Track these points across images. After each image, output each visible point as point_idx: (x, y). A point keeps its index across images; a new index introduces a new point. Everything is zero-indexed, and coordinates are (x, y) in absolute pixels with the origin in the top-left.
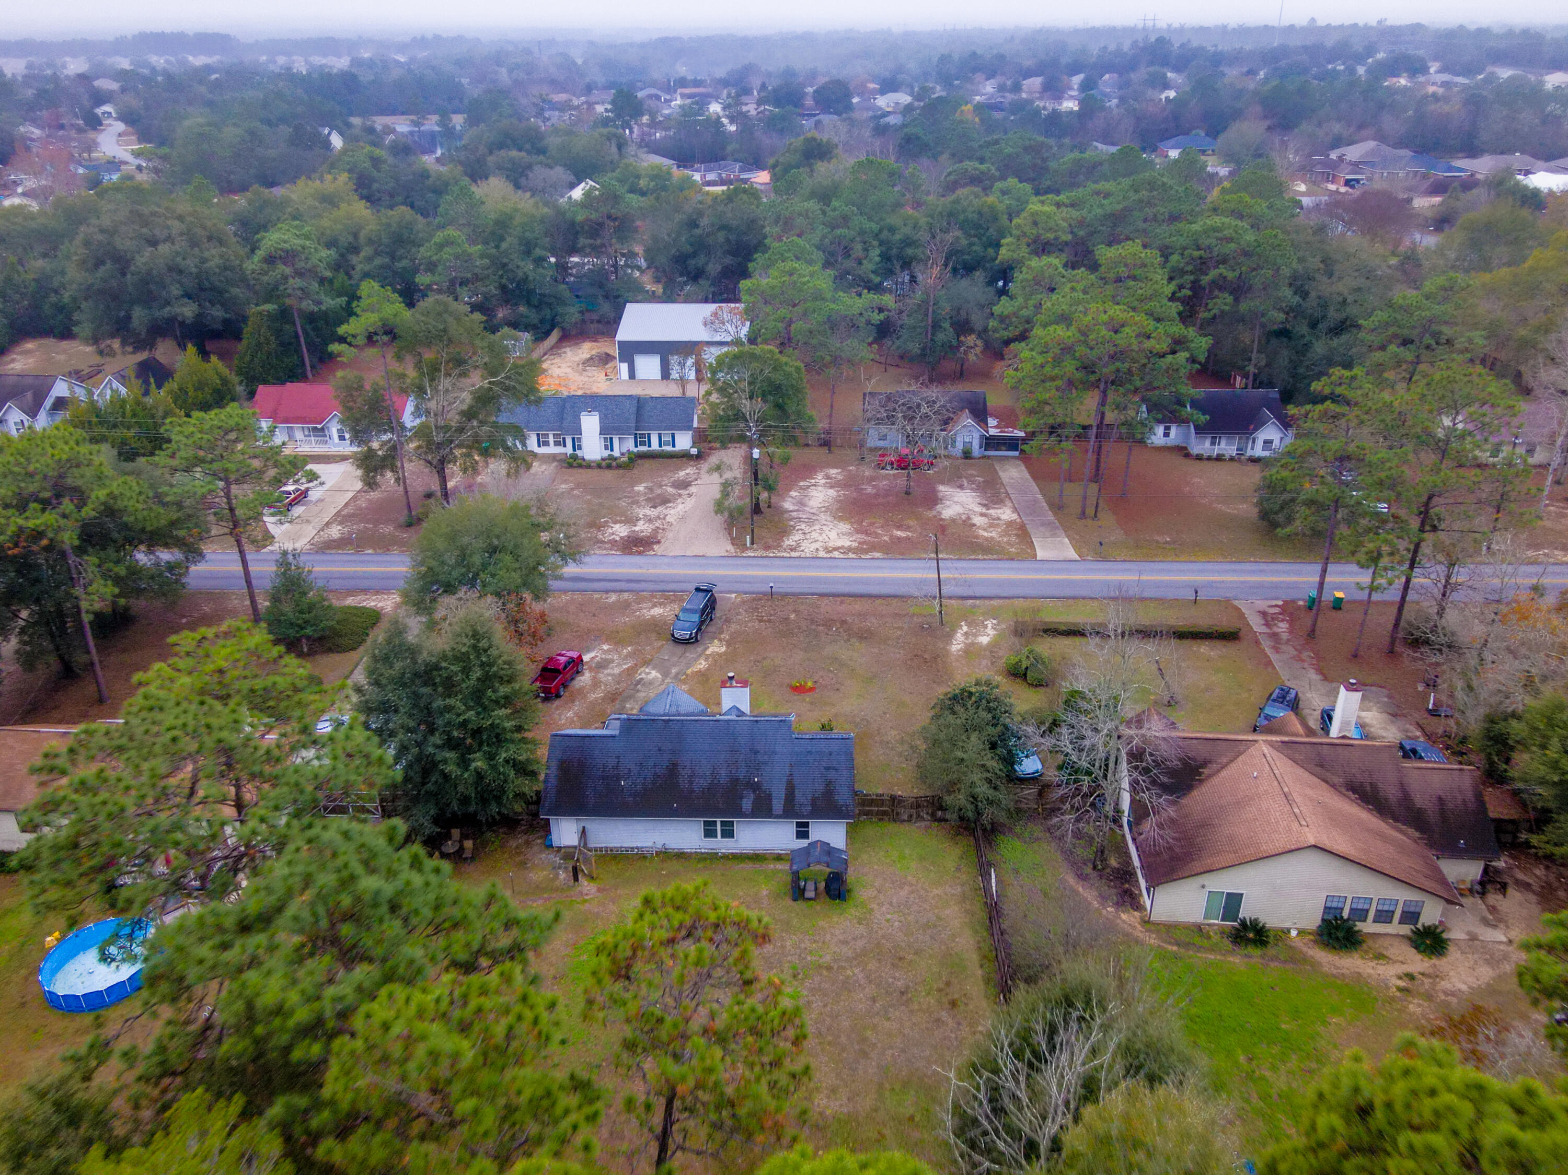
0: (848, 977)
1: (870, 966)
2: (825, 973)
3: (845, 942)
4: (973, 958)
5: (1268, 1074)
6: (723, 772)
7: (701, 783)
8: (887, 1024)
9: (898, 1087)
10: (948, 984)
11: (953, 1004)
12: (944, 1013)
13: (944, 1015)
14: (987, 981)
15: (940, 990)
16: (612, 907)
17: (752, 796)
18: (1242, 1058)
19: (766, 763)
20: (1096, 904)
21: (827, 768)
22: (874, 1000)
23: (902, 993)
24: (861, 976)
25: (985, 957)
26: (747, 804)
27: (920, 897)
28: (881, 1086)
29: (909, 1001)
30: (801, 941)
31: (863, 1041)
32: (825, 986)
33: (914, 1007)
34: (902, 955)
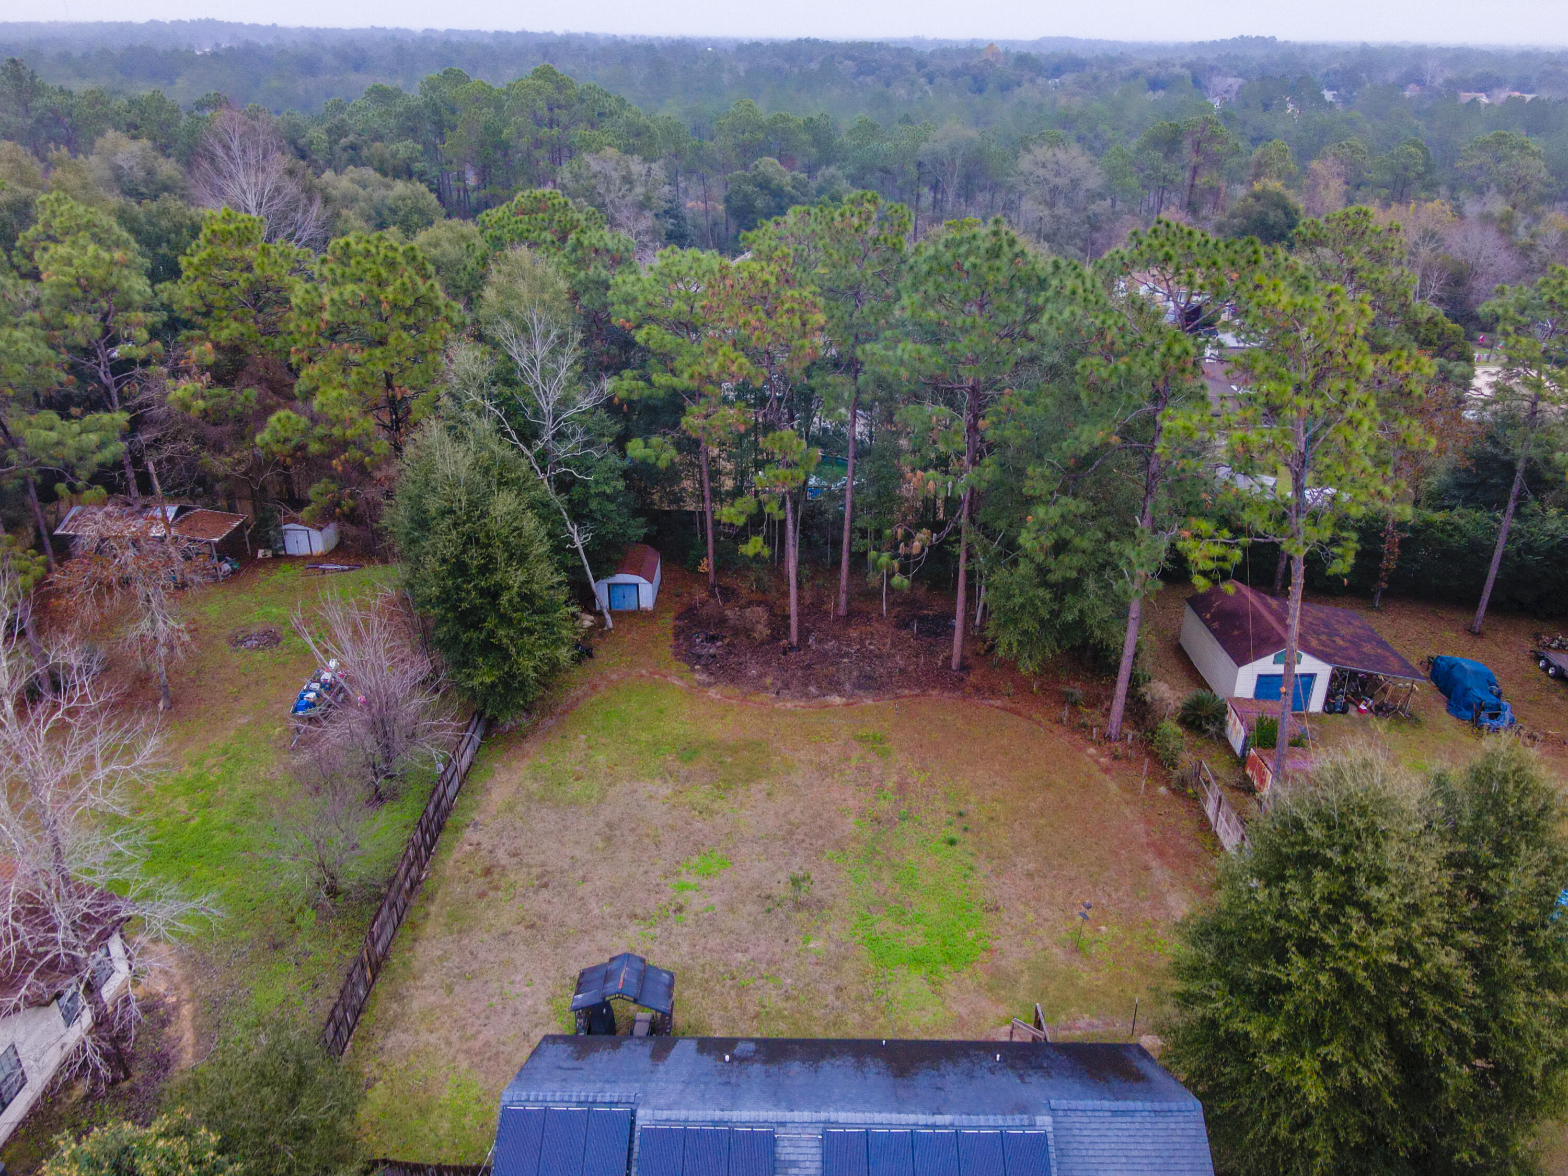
0: (611, 904)
1: (576, 917)
2: (639, 911)
4: (432, 928)
5: (183, 809)
8: (577, 853)
9: (583, 800)
10: (482, 895)
11: (487, 872)
12: (503, 863)
13: (505, 861)
14: (429, 898)
15: (496, 888)
18: (195, 822)
20: (185, 1009)
22: (584, 879)
23: (546, 885)
24: (593, 906)
25: (415, 928)
27: (462, 1028)
28: (600, 802)
29: (540, 877)
31: (608, 839)
32: (642, 895)
33: (535, 871)
34: (528, 933)
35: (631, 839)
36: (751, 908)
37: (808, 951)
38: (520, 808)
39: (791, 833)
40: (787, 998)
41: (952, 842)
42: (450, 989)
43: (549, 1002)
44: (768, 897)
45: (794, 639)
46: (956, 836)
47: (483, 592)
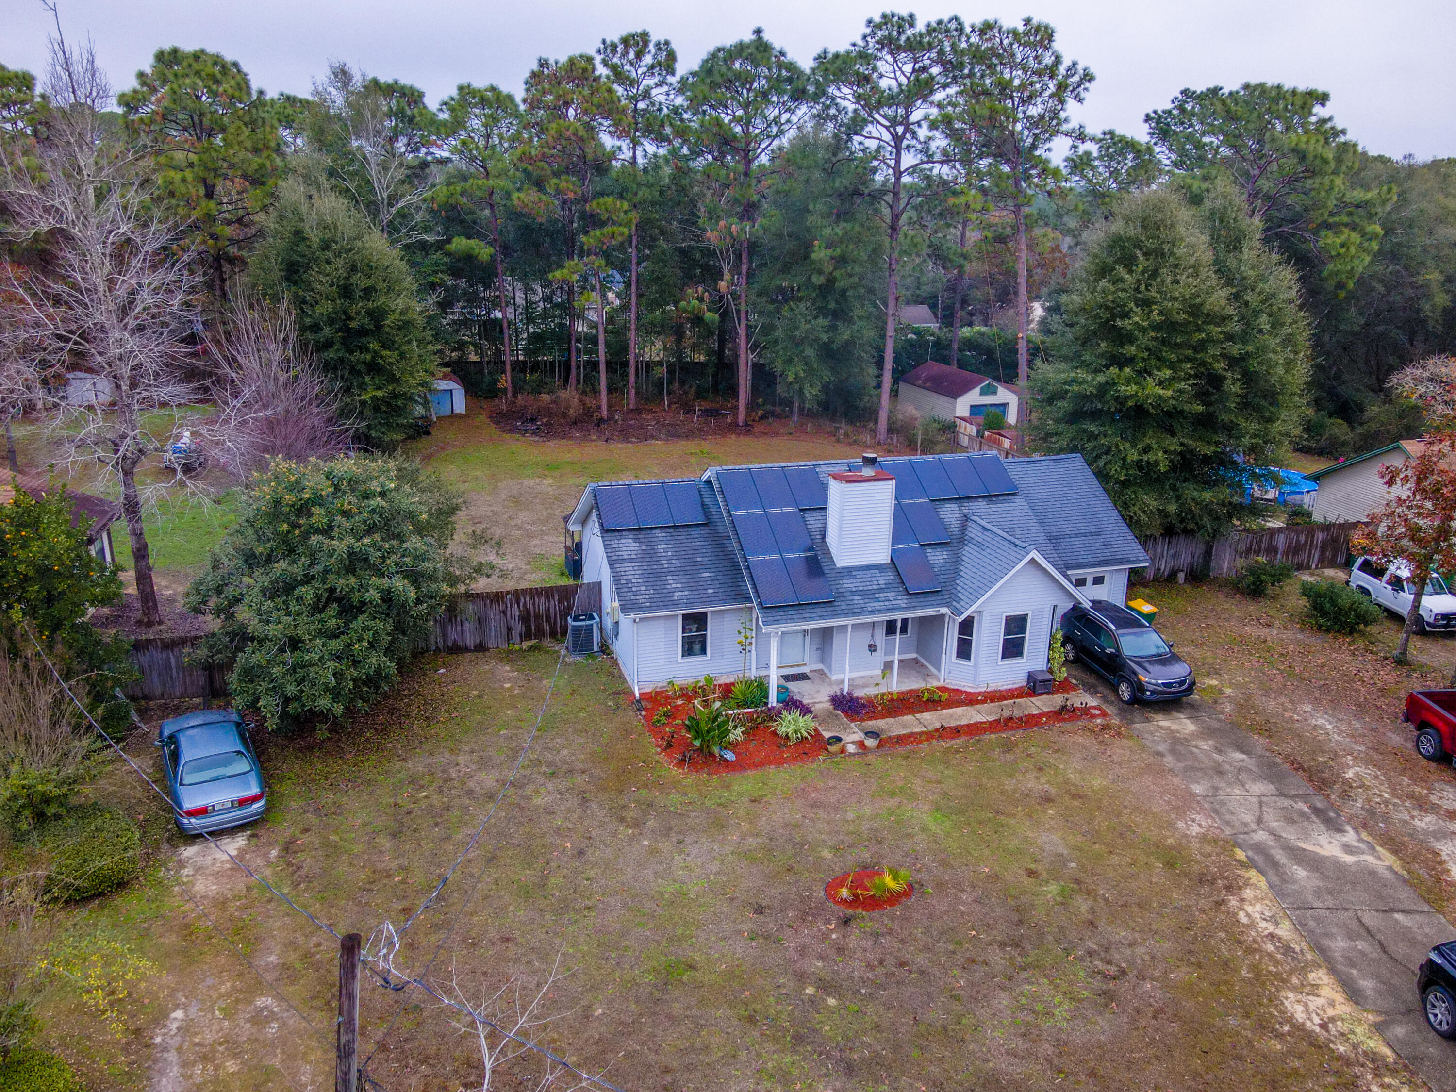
45: (605, 413)
47: (370, 313)
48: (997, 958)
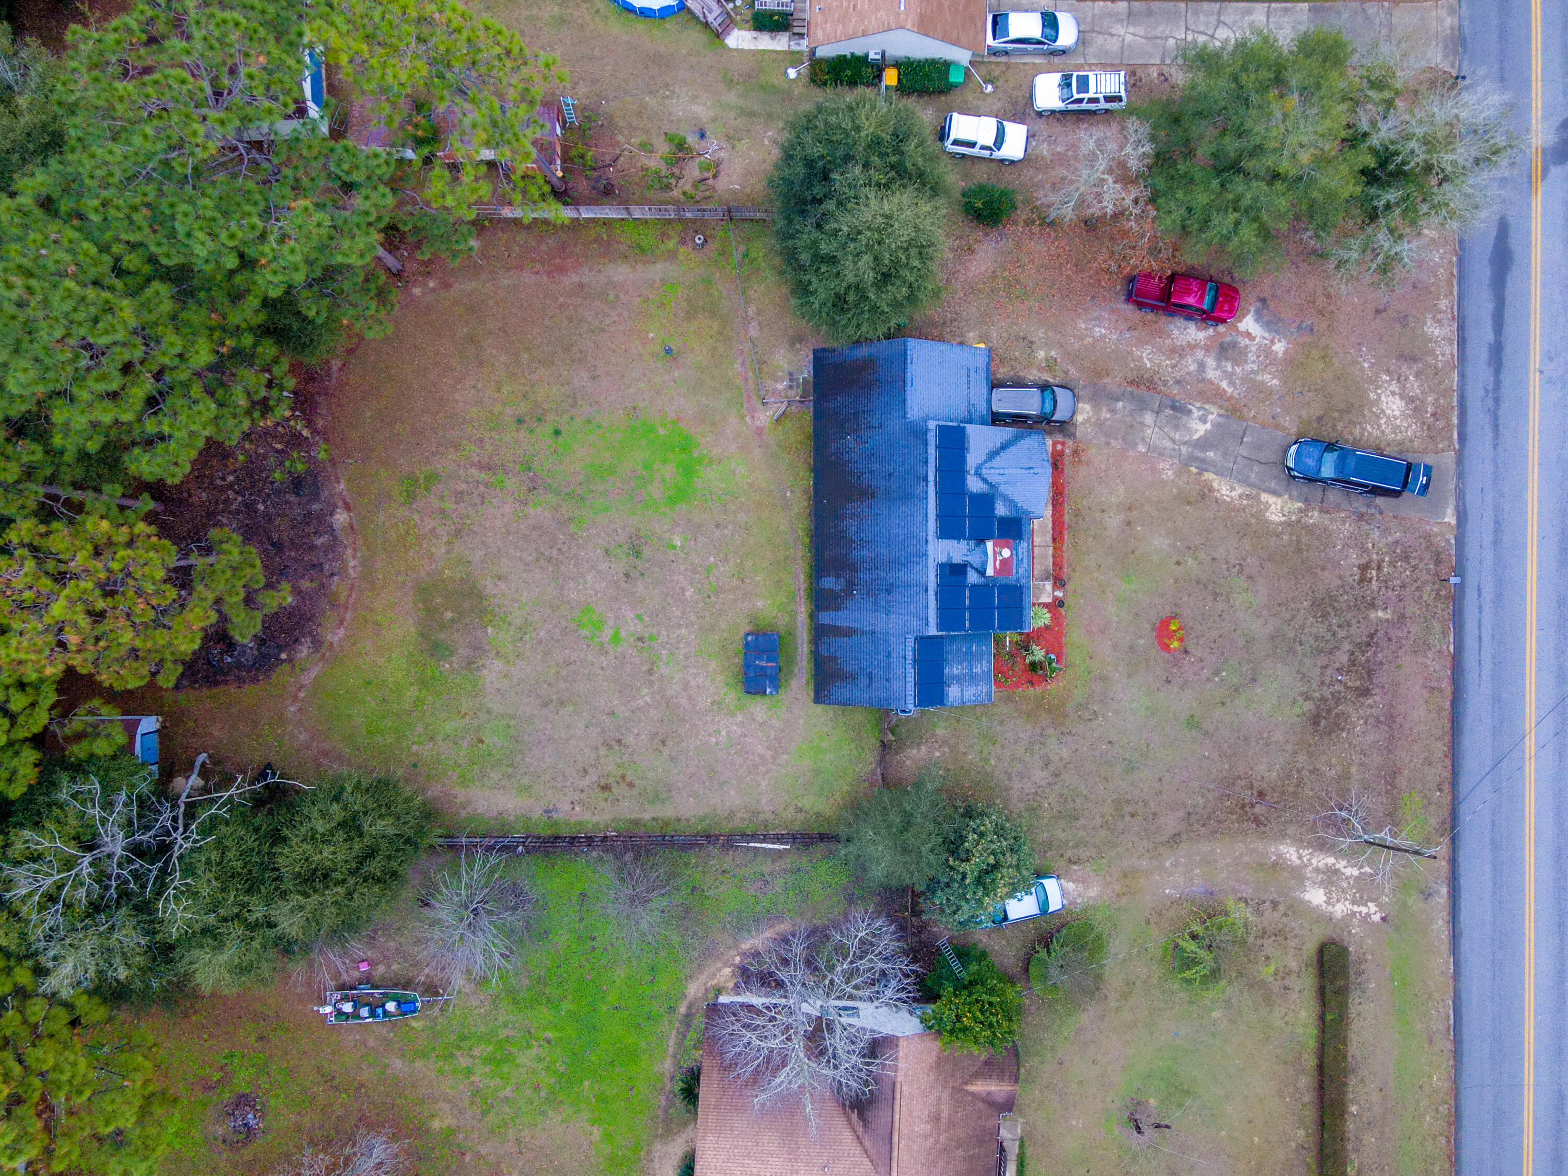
0: (638, 690)
1: (653, 712)
2: (645, 668)
3: (686, 687)
4: (667, 812)
5: (534, 1052)
6: (865, 553)
7: (851, 527)
8: (581, 725)
9: (512, 732)
10: (631, 785)
11: (606, 788)
12: (595, 778)
13: (592, 777)
14: (636, 822)
15: (623, 777)
16: (733, 447)
17: (838, 588)
18: (550, 1034)
19: (876, 603)
20: (745, 946)
21: (870, 675)
22: (612, 714)
23: (620, 741)
24: (641, 702)
25: (667, 824)
26: (829, 583)
27: (756, 766)
28: (514, 717)
29: (610, 747)
30: (687, 644)
31: (562, 703)
32: (628, 669)
33: (603, 751)
34: (669, 743)
35: (562, 685)
36: (640, 587)
37: (683, 547)
38: (526, 780)
39: (549, 560)
40: (726, 560)
41: (557, 433)
42: (722, 784)
43: (733, 715)
44: (627, 575)
46: (550, 429)
48: (1221, 606)
